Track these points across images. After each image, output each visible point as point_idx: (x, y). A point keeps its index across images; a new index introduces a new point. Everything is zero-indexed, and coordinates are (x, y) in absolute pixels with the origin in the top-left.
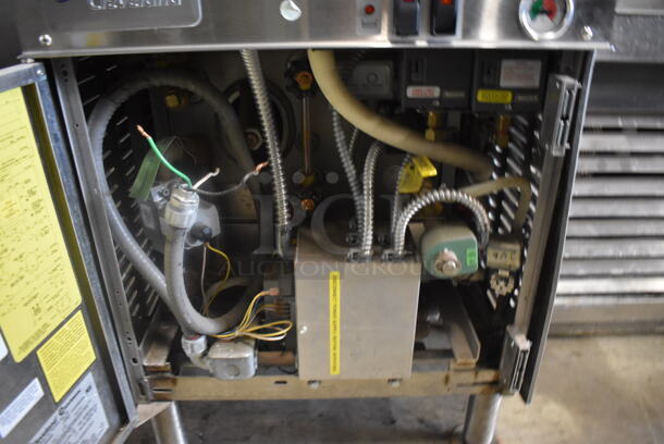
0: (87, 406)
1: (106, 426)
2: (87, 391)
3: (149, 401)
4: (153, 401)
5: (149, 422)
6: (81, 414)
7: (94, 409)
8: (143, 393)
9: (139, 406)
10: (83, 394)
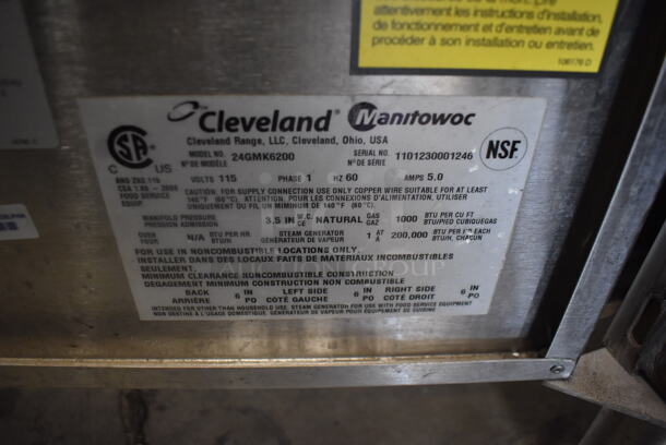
0: (460, 195)
1: (481, 307)
2: (492, 149)
3: (633, 364)
4: (642, 373)
5: (595, 407)
6: (426, 194)
7: (480, 228)
8: (640, 335)
9: (604, 352)
10: (472, 139)
